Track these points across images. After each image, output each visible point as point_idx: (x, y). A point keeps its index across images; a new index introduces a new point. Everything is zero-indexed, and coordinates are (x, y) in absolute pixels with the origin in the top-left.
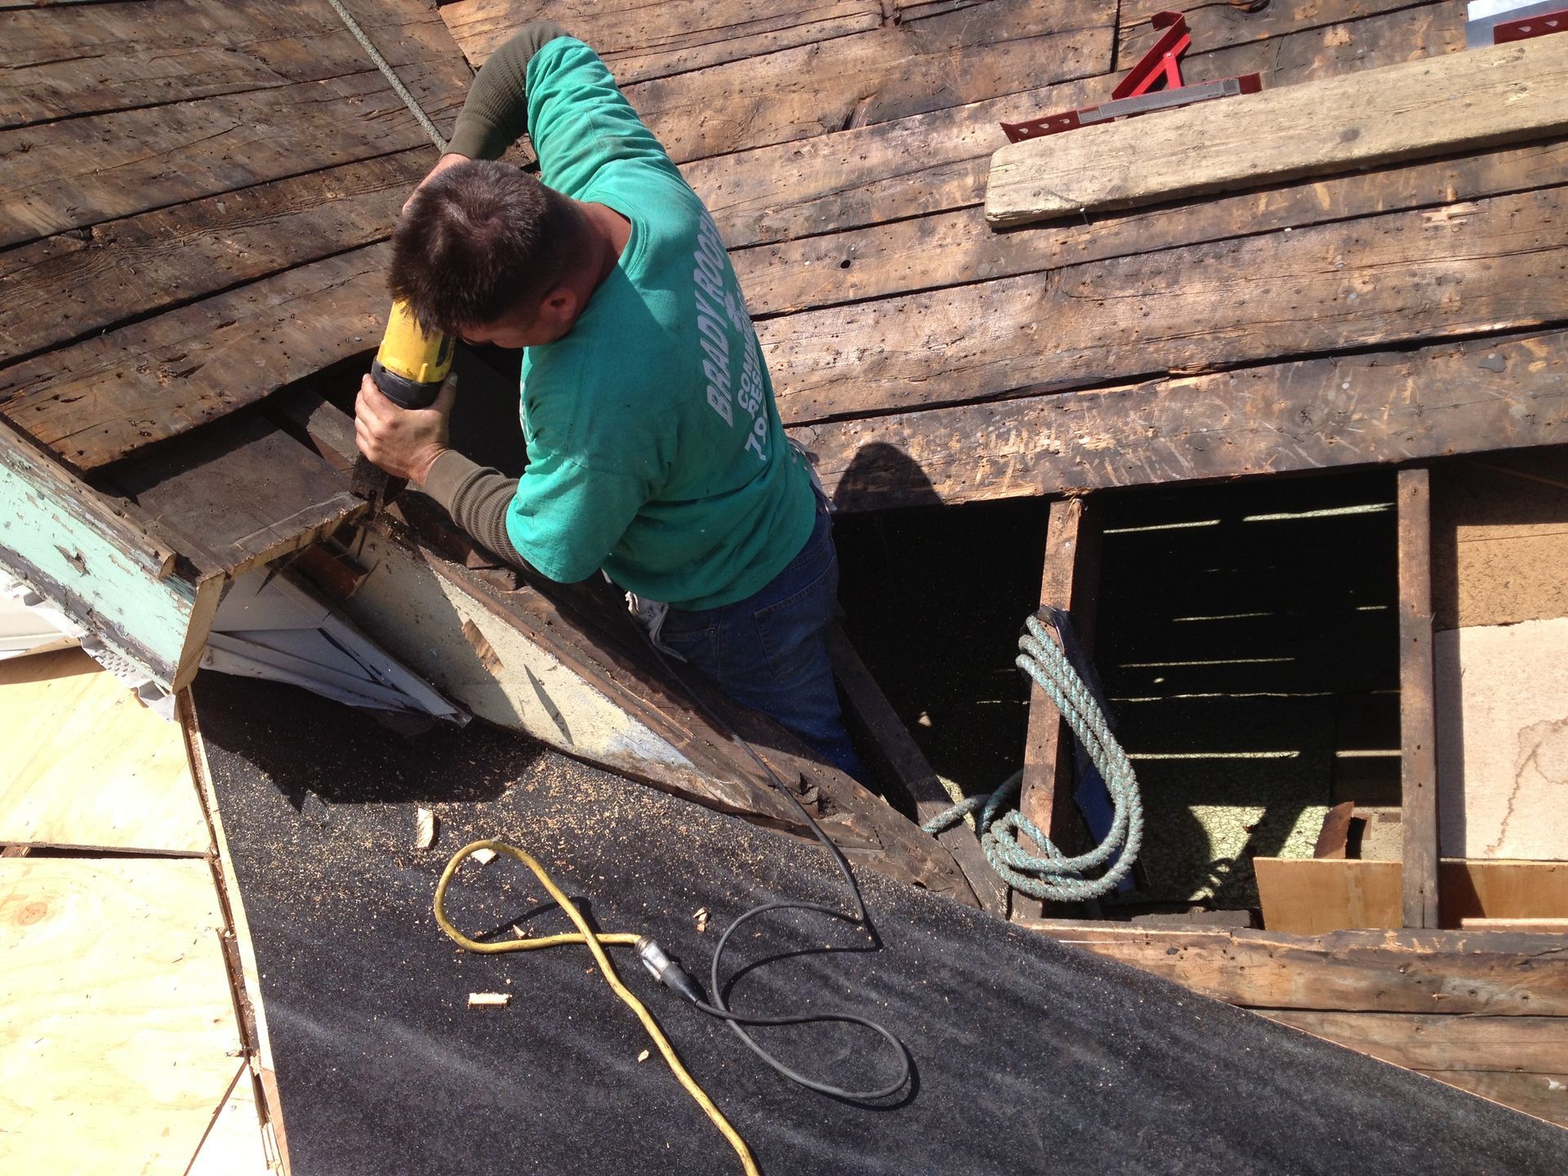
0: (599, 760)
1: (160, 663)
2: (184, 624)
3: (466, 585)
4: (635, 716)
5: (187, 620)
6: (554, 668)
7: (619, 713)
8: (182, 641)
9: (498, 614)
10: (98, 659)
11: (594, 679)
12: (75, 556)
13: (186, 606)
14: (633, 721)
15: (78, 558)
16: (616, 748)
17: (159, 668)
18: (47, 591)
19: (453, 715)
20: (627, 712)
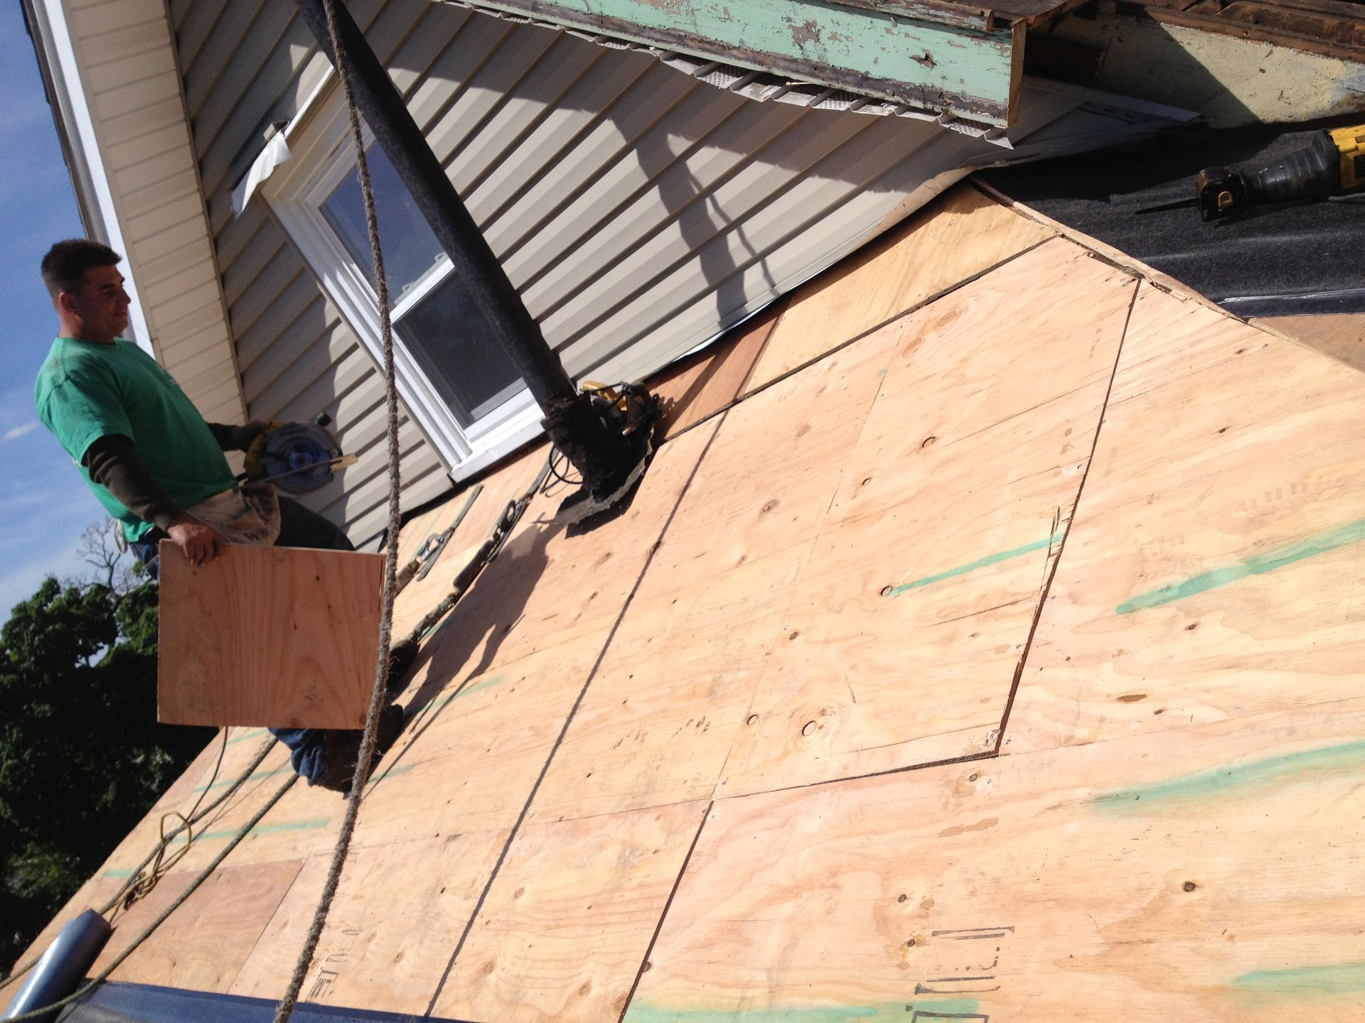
0: (1327, 115)
1: (995, 107)
2: (1008, 65)
3: (1183, 21)
4: (1350, 58)
5: (1009, 61)
6: (1271, 52)
7: (1336, 63)
8: (1008, 79)
9: (1214, 31)
10: (952, 128)
11: (1307, 45)
12: (923, 56)
13: (1006, 50)
14: (1349, 64)
15: (927, 58)
16: (1340, 96)
17: (995, 111)
18: (910, 97)
19: (1199, 117)
20: (1342, 59)
